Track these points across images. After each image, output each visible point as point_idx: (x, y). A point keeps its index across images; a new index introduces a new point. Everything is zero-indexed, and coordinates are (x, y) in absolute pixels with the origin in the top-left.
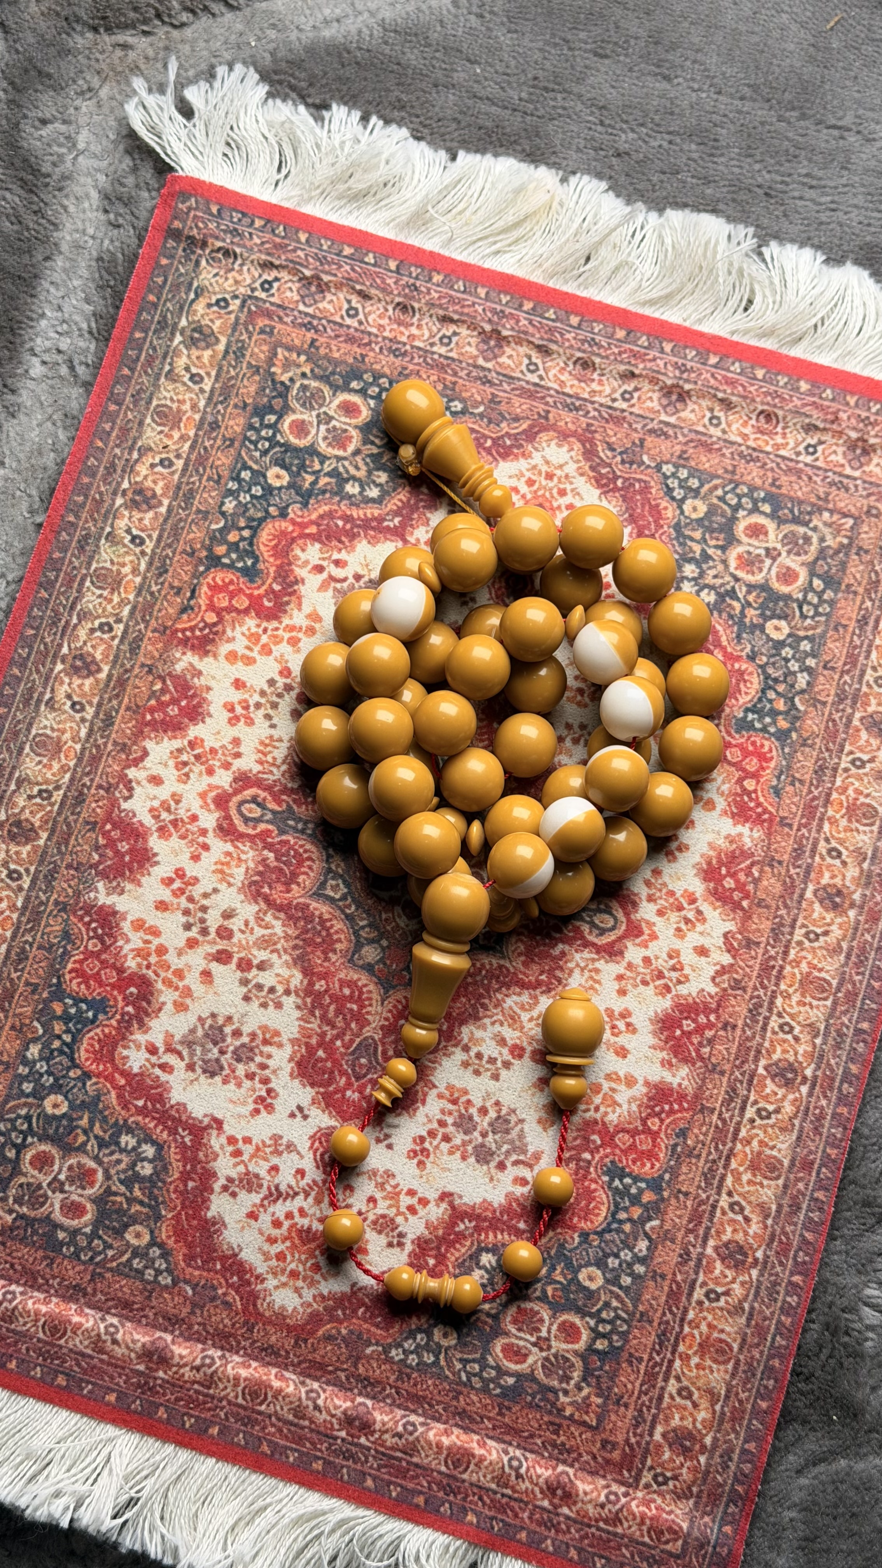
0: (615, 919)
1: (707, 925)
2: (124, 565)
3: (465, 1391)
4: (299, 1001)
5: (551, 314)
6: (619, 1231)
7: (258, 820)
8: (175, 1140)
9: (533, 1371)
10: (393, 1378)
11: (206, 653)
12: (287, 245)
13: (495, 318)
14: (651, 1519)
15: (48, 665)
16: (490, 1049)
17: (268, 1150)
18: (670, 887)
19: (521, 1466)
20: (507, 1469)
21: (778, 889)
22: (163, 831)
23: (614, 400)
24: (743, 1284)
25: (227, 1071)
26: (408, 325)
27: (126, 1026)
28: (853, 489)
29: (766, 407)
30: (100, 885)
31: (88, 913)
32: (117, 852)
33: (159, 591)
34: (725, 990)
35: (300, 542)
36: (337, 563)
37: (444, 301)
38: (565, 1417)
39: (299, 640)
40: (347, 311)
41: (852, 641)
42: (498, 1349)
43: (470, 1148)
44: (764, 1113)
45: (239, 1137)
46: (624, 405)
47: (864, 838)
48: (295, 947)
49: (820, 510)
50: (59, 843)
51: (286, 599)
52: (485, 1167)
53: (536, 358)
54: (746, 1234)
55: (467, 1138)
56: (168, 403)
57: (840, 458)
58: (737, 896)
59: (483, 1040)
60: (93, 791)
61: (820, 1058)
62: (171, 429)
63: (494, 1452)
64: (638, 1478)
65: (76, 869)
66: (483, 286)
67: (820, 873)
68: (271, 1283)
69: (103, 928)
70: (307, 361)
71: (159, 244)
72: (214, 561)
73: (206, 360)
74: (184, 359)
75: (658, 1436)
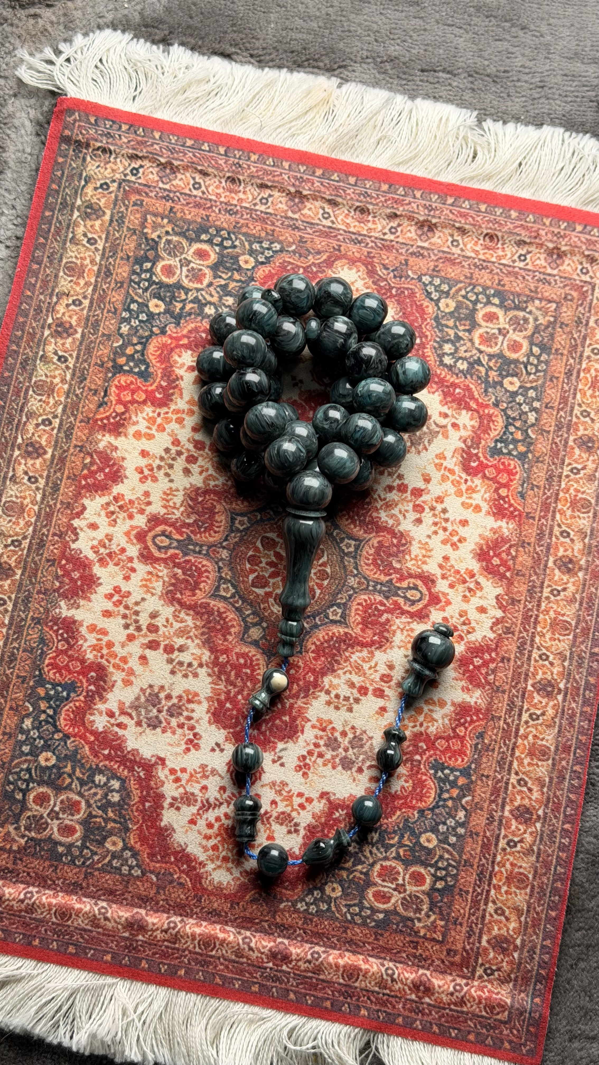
0: (421, 592)
1: (484, 591)
2: (55, 377)
3: (350, 926)
4: (210, 671)
5: (335, 177)
6: (444, 806)
7: (167, 548)
8: (133, 775)
9: (395, 908)
10: (300, 922)
11: (119, 434)
12: (146, 142)
13: (297, 183)
14: (486, 999)
15: (9, 452)
16: (344, 691)
17: (198, 776)
18: (456, 568)
19: (394, 974)
20: (385, 977)
21: (529, 562)
22: (102, 561)
23: (385, 234)
24: (531, 833)
25: (164, 724)
26: (237, 192)
27: (90, 699)
28: (553, 283)
29: (489, 231)
30: (62, 603)
31: (56, 624)
32: (72, 579)
33: (82, 393)
34: (500, 635)
35: (177, 350)
37: (260, 173)
38: (420, 937)
39: (184, 419)
40: (193, 185)
41: (563, 387)
42: (370, 896)
43: (337, 760)
44: (534, 717)
45: (178, 768)
46: (392, 237)
47: (584, 522)
48: (203, 634)
49: (533, 299)
50: (30, 577)
51: (171, 391)
52: (349, 772)
53: (328, 209)
54: (530, 799)
55: (334, 753)
56: (74, 260)
57: (542, 262)
58: (502, 569)
59: (339, 685)
60: (50, 538)
61: (568, 675)
62: (78, 278)
63: (375, 966)
64: (473, 973)
65: (44, 594)
66: (287, 161)
67: (557, 549)
68: (210, 866)
69: (67, 633)
70: (169, 222)
71: (56, 148)
72: (118, 369)
73: (97, 228)
74: (82, 228)
75: (484, 943)
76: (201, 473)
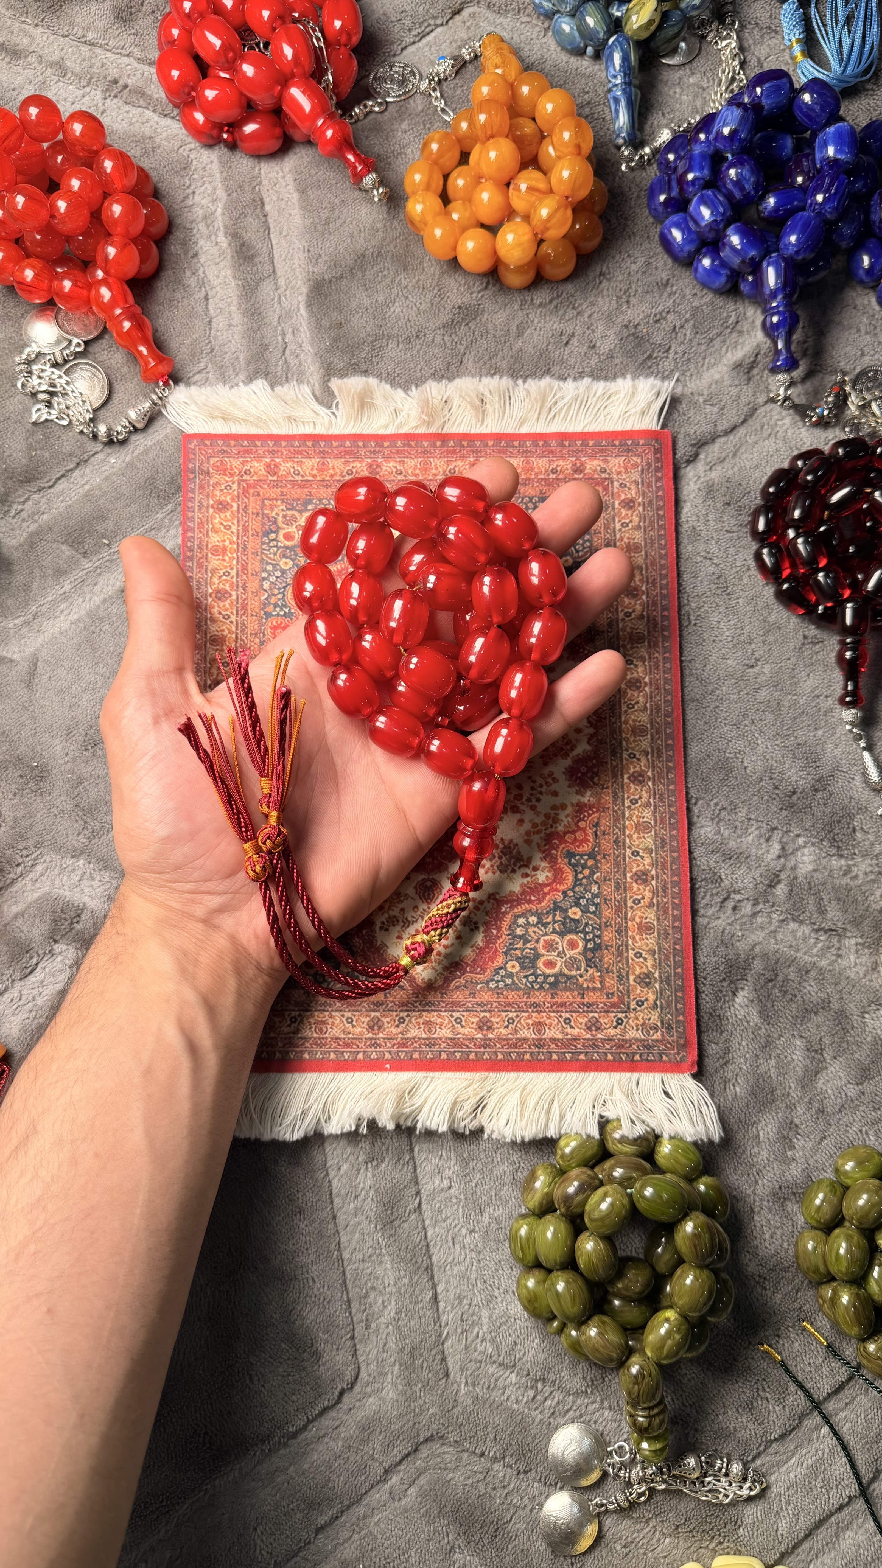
2: (638, 838)
5: (458, 1055)
11: (578, 805)
13: (487, 1042)
14: (228, 469)
15: (656, 772)
19: (294, 472)
20: (299, 468)
23: (408, 1016)
24: (214, 584)
26: (534, 1024)
29: (325, 1037)
33: (614, 830)
35: (550, 881)
36: (527, 875)
37: (519, 1044)
38: (280, 499)
40: (570, 1021)
46: (401, 1014)
51: (546, 847)
54: (219, 607)
56: (648, 936)
62: (641, 922)
64: (239, 484)
66: (500, 1060)
70: (582, 985)
72: (592, 855)
73: (638, 968)
74: (649, 964)
75: (235, 505)
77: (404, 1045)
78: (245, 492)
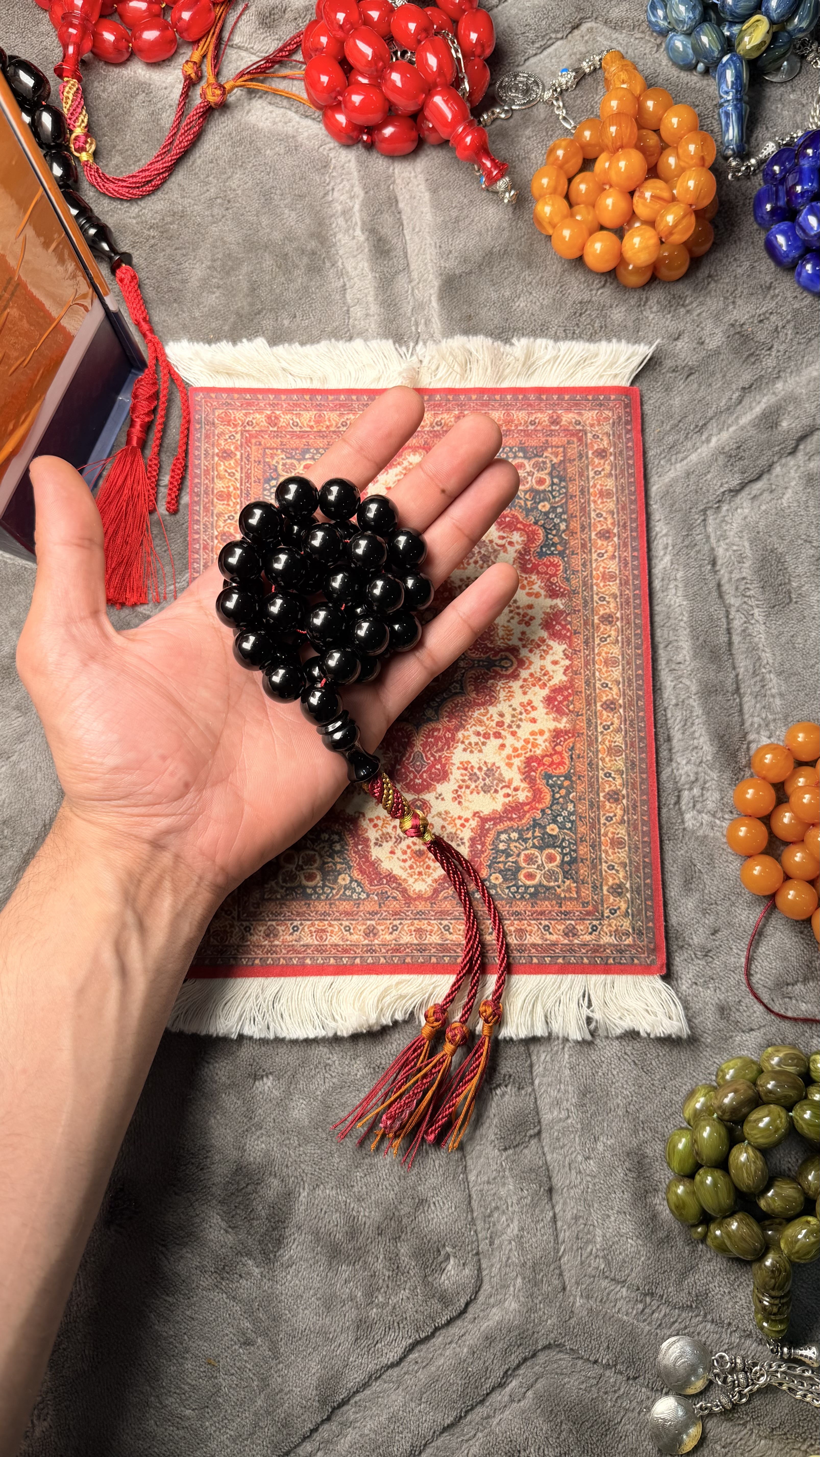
2: (610, 761)
5: (447, 959)
7: (502, 659)
11: (554, 731)
12: (592, 953)
15: (626, 701)
22: (543, 641)
23: (401, 924)
26: (516, 930)
27: (526, 550)
28: (270, 914)
29: (324, 943)
30: (562, 607)
31: (563, 593)
32: (560, 624)
33: (588, 753)
35: (530, 800)
36: (508, 795)
38: (280, 449)
46: (395, 923)
49: (283, 898)
50: (588, 619)
51: (527, 769)
53: (447, 934)
56: (620, 850)
57: (280, 928)
60: (582, 648)
62: (613, 837)
64: (242, 435)
65: (575, 610)
69: (553, 589)
70: (560, 895)
71: (656, 932)
72: (567, 777)
73: (610, 879)
74: (621, 876)
75: (238, 454)
76: (491, 716)
77: (397, 950)
78: (248, 441)
